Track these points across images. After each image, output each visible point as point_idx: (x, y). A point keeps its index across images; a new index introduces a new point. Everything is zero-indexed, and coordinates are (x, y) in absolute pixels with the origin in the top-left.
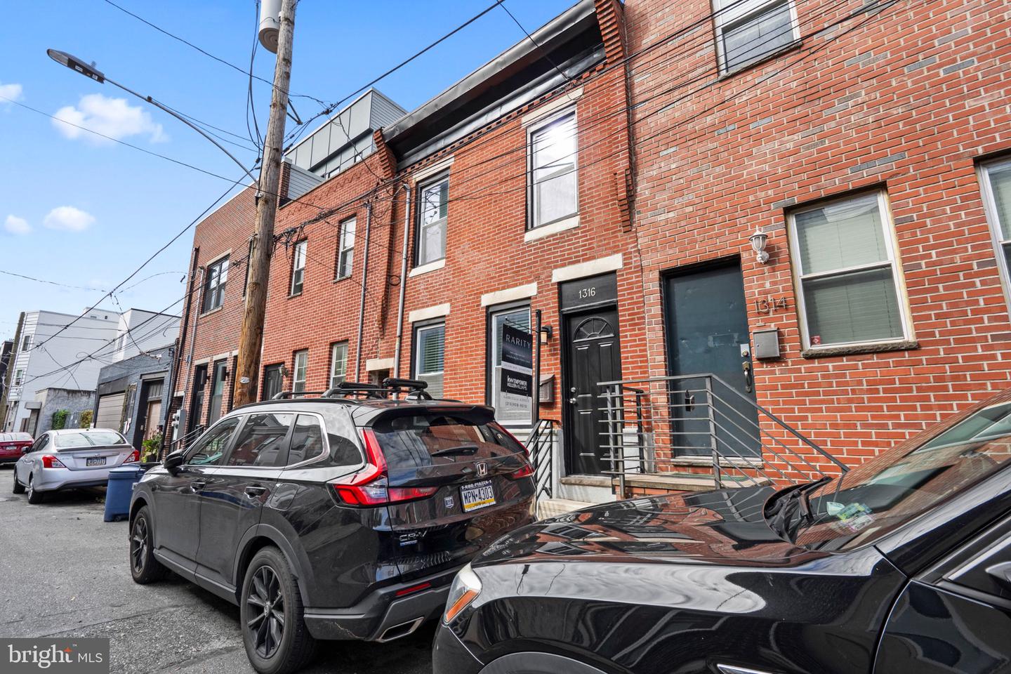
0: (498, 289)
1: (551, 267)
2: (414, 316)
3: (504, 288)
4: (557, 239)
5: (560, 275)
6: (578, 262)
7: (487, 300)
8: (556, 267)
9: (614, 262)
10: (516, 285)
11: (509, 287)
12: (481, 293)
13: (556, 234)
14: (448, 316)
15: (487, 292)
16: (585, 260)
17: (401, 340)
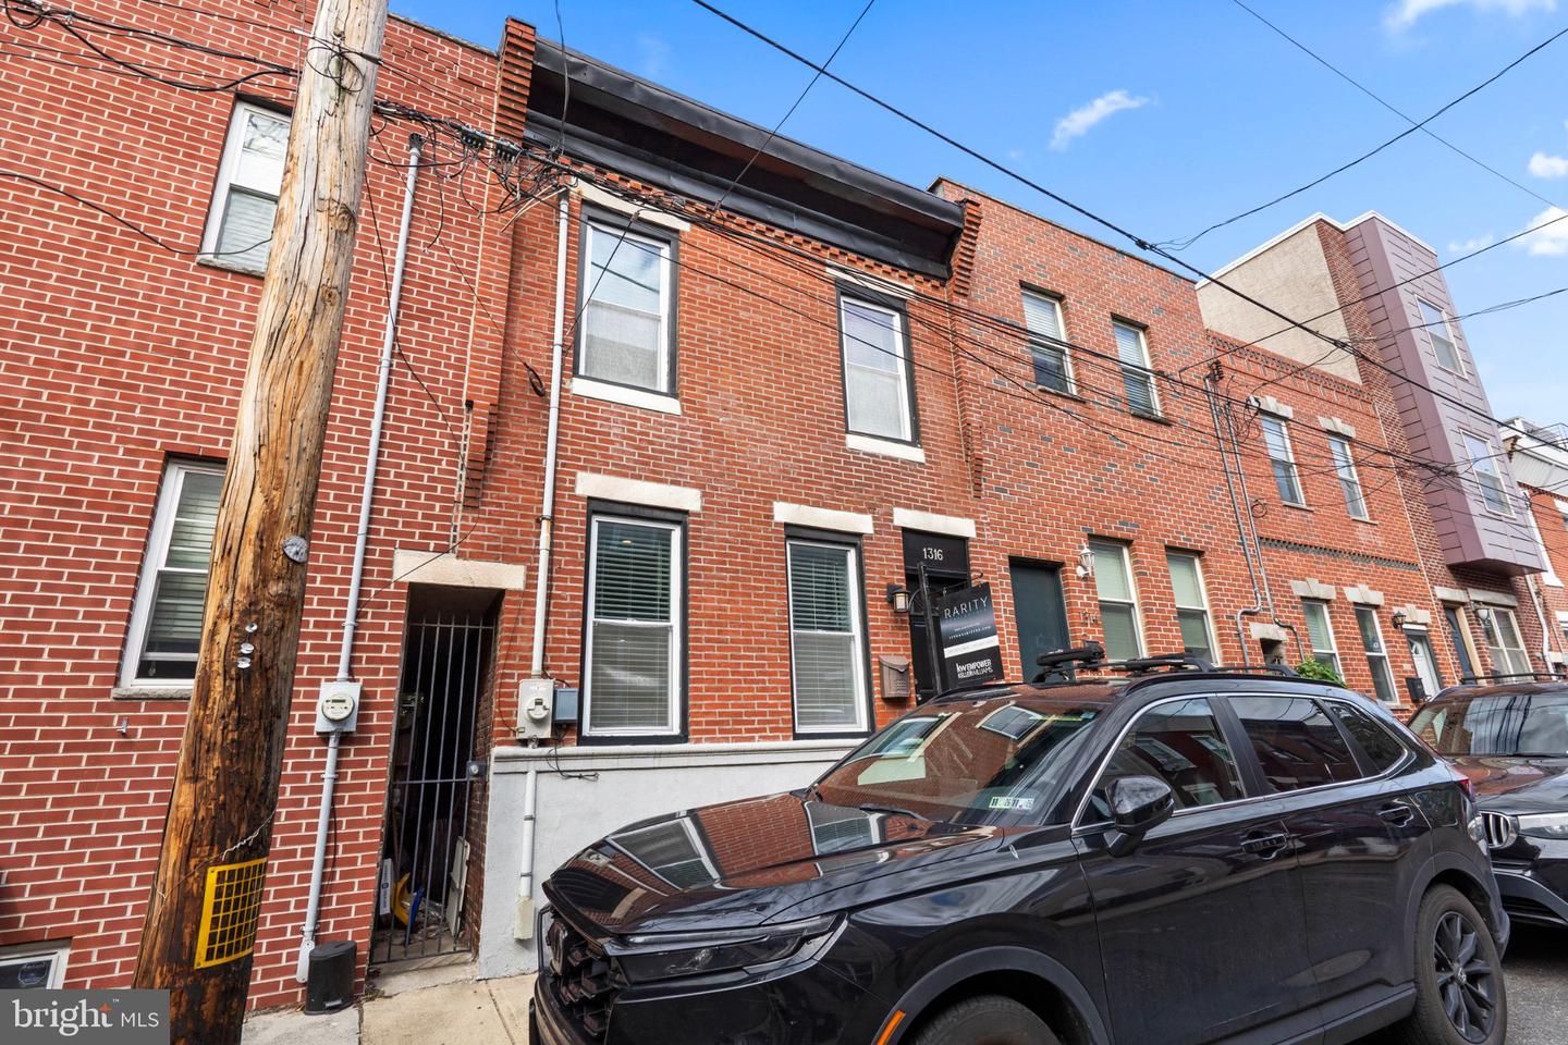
0: (806, 502)
1: (891, 502)
2: (589, 484)
3: (816, 505)
4: (897, 466)
5: (905, 518)
6: (926, 510)
7: (784, 512)
8: (898, 505)
9: (963, 527)
10: (837, 508)
11: (825, 506)
12: (774, 498)
13: (896, 460)
14: (697, 515)
15: (784, 499)
16: (935, 511)
17: (553, 528)
